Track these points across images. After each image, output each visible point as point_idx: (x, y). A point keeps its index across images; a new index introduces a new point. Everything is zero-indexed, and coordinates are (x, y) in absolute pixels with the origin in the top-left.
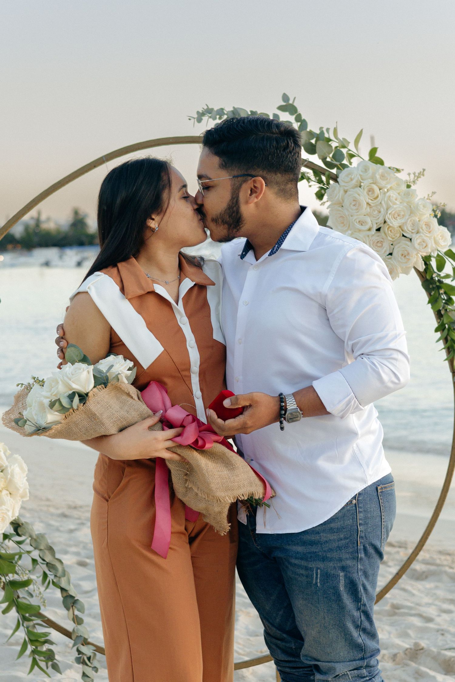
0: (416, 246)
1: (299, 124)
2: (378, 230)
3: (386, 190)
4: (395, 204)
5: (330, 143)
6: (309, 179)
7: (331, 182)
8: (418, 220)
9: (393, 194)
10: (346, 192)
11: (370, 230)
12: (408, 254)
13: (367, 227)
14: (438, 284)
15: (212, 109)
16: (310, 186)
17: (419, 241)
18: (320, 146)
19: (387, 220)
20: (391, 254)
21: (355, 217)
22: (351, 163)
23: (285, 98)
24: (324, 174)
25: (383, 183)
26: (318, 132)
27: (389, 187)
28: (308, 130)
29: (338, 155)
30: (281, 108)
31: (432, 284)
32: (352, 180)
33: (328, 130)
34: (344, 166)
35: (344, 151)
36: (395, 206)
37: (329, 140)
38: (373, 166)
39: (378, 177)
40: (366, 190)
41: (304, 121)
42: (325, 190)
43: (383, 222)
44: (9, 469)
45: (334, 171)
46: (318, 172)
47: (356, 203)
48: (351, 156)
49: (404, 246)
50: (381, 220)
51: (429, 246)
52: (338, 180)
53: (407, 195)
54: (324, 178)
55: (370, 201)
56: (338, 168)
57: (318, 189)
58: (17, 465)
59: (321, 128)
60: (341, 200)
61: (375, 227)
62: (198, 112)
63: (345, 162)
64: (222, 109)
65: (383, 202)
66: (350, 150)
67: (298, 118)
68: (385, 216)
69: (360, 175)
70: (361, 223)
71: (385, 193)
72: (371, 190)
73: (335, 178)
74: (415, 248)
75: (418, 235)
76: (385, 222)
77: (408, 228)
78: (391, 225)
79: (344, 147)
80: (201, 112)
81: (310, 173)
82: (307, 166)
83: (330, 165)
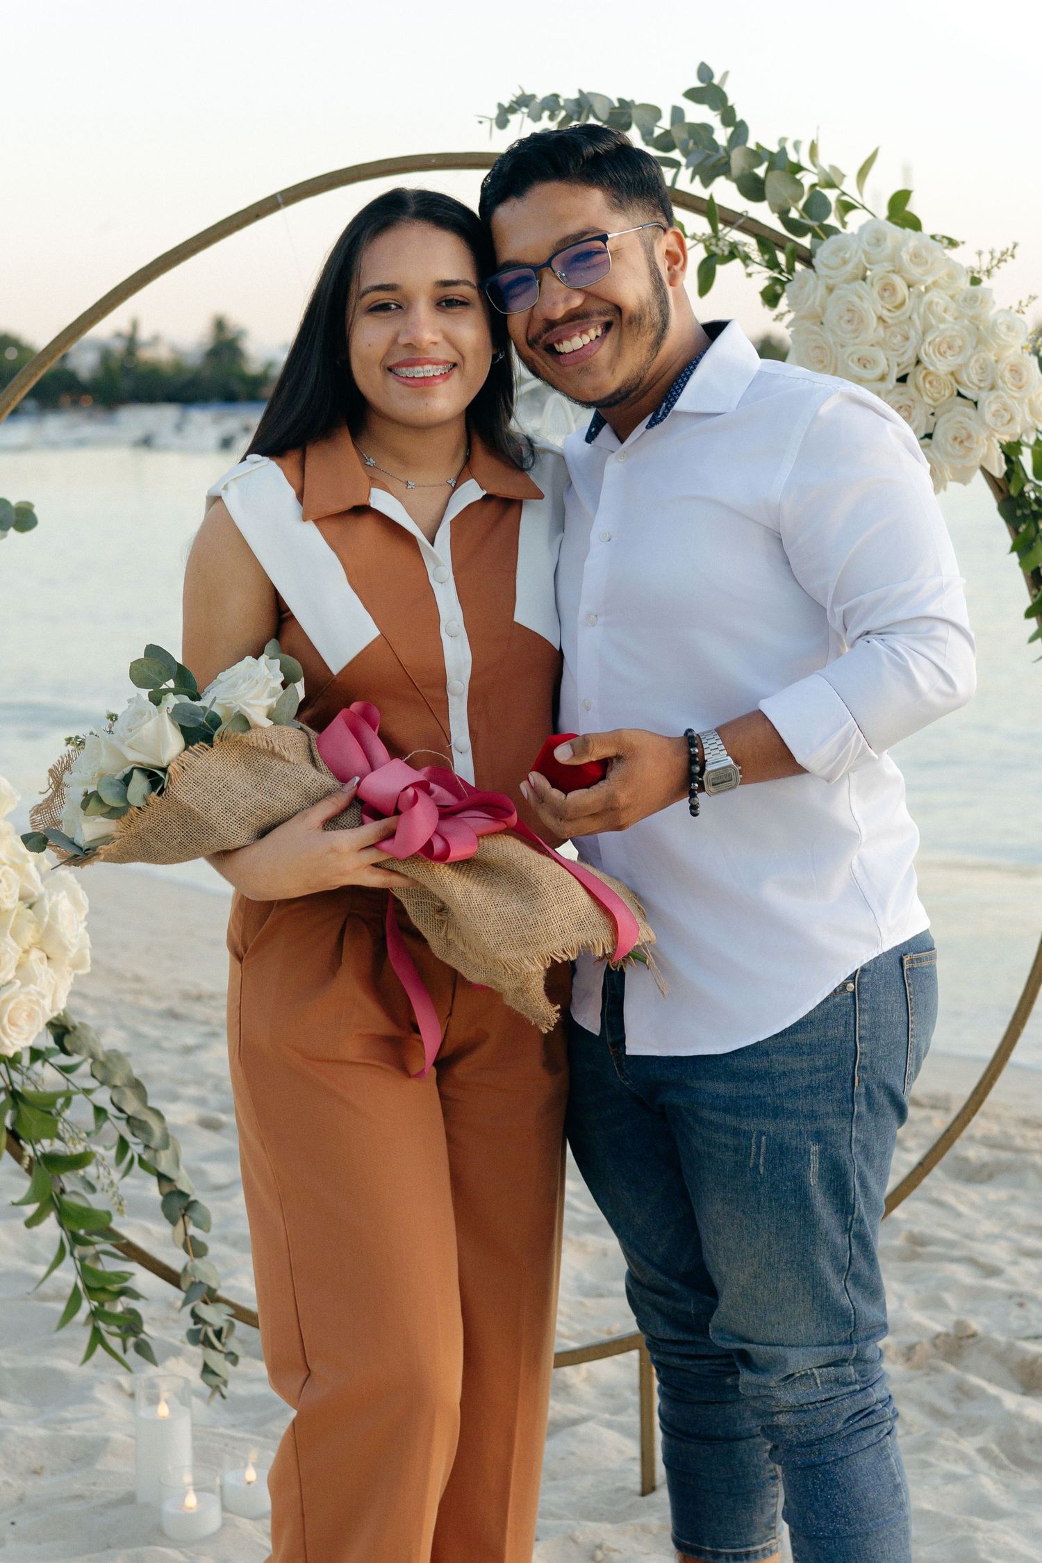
0: (988, 417)
1: (730, 130)
2: (902, 379)
3: (923, 288)
4: (942, 320)
5: (798, 176)
6: (746, 259)
7: (799, 267)
8: (993, 358)
9: (939, 298)
10: (830, 290)
11: (882, 378)
12: (969, 436)
13: (877, 372)
14: (1035, 507)
15: (533, 97)
16: (749, 275)
17: (994, 407)
18: (775, 185)
19: (924, 358)
20: (929, 436)
21: (849, 350)
22: (844, 224)
23: (704, 71)
24: (782, 249)
25: (915, 272)
26: (775, 149)
27: (929, 280)
28: (751, 144)
29: (816, 206)
30: (692, 95)
31: (1021, 507)
32: (845, 262)
33: (797, 145)
34: (830, 231)
35: (831, 195)
36: (942, 326)
37: (799, 168)
38: (895, 233)
39: (905, 257)
40: (877, 287)
41: (742, 123)
42: (783, 284)
43: (914, 361)
44: (46, 901)
45: (806, 241)
46: (768, 241)
47: (854, 317)
48: (847, 207)
49: (960, 418)
50: (909, 357)
51: (1018, 419)
52: (815, 262)
53: (972, 300)
54: (781, 258)
55: (885, 314)
56: (816, 236)
57: (766, 283)
58: (64, 893)
59: (782, 141)
60: (819, 310)
61: (895, 374)
62: (500, 106)
63: (832, 220)
64: (556, 96)
65: (915, 316)
66: (844, 194)
67: (728, 117)
68: (918, 348)
69: (865, 252)
70: (864, 362)
71: (920, 295)
72: (888, 288)
73: (807, 259)
74: (984, 424)
75: (994, 394)
76: (918, 362)
77: (971, 376)
78: (931, 368)
79: (831, 185)
80: (507, 105)
81: (750, 244)
82: (742, 229)
83: (796, 228)
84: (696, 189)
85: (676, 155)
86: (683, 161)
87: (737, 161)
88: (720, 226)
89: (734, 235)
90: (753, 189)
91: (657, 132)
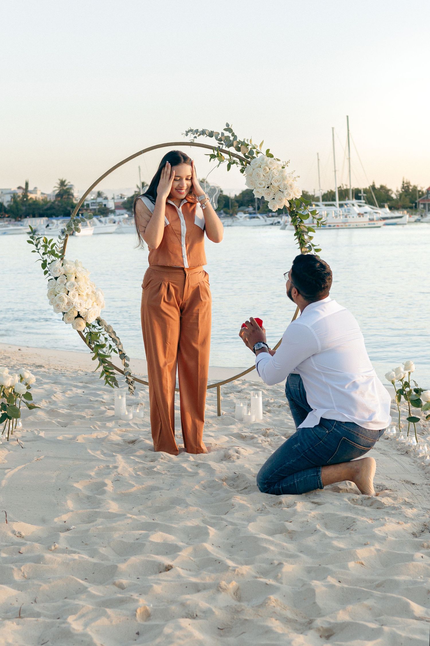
0: (285, 195)
1: (233, 137)
2: (268, 187)
3: (272, 169)
4: (276, 176)
5: (248, 147)
6: (237, 163)
7: (248, 165)
8: (286, 183)
9: (275, 171)
10: (254, 169)
11: (264, 187)
12: (282, 199)
13: (263, 186)
14: (296, 214)
16: (238, 167)
17: (286, 193)
18: (243, 148)
19: (272, 183)
20: (274, 199)
21: (257, 182)
22: (257, 156)
23: (227, 125)
24: (244, 161)
25: (270, 166)
26: (242, 141)
27: (273, 168)
28: (238, 140)
29: (251, 153)
30: (225, 130)
31: (293, 213)
32: (256, 164)
33: (247, 140)
34: (254, 158)
35: (254, 150)
36: (276, 177)
37: (248, 145)
38: (266, 158)
39: (268, 163)
40: (263, 169)
41: (236, 136)
42: (244, 168)
43: (270, 184)
45: (249, 160)
46: (241, 160)
47: (258, 175)
48: (258, 153)
49: (280, 195)
50: (269, 183)
51: (291, 195)
52: (251, 164)
53: (282, 172)
54: (244, 163)
55: (265, 174)
56: (251, 159)
57: (241, 168)
59: (244, 139)
60: (251, 173)
61: (267, 186)
62: (186, 131)
63: (255, 155)
64: (198, 130)
65: (270, 175)
66: (257, 150)
67: (233, 135)
68: (271, 181)
69: (261, 162)
70: (260, 184)
71: (272, 170)
72: (265, 169)
73: (249, 163)
75: (286, 190)
76: (271, 184)
77: (282, 186)
78: (274, 185)
79: (255, 148)
80: (187, 131)
81: (238, 160)
82: (236, 157)
83: (247, 157)
84: (227, 149)
85: (222, 142)
86: (224, 144)
87: (235, 143)
88: (232, 157)
89: (235, 159)
90: (238, 149)
91: (219, 138)
